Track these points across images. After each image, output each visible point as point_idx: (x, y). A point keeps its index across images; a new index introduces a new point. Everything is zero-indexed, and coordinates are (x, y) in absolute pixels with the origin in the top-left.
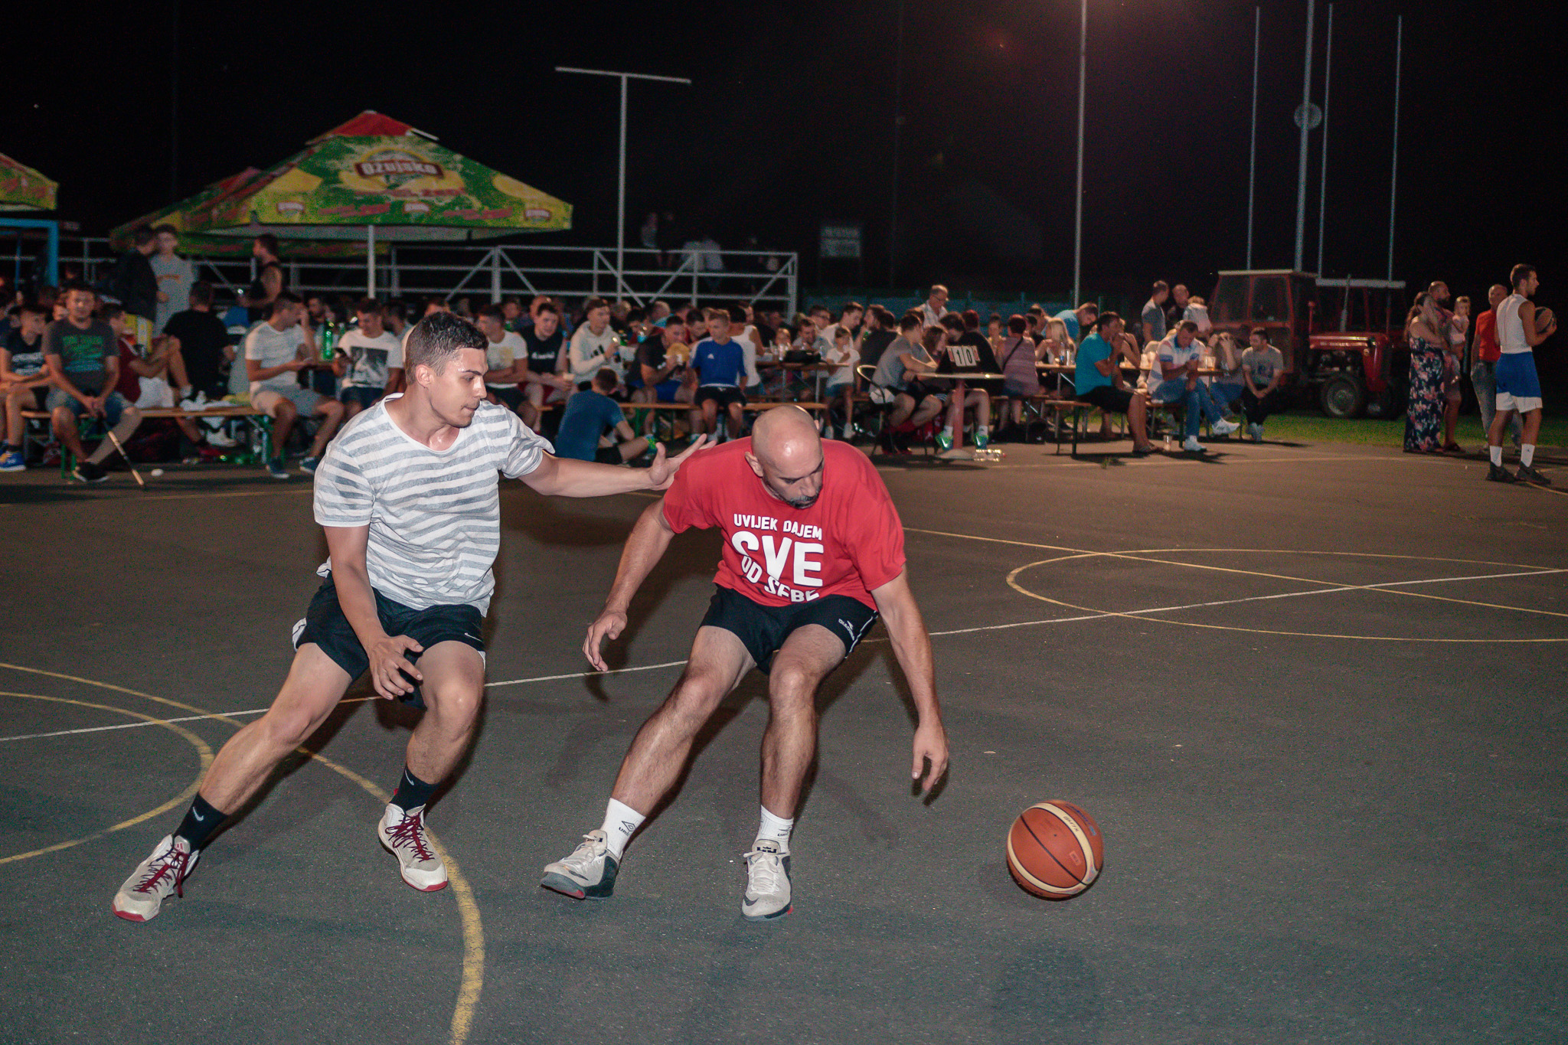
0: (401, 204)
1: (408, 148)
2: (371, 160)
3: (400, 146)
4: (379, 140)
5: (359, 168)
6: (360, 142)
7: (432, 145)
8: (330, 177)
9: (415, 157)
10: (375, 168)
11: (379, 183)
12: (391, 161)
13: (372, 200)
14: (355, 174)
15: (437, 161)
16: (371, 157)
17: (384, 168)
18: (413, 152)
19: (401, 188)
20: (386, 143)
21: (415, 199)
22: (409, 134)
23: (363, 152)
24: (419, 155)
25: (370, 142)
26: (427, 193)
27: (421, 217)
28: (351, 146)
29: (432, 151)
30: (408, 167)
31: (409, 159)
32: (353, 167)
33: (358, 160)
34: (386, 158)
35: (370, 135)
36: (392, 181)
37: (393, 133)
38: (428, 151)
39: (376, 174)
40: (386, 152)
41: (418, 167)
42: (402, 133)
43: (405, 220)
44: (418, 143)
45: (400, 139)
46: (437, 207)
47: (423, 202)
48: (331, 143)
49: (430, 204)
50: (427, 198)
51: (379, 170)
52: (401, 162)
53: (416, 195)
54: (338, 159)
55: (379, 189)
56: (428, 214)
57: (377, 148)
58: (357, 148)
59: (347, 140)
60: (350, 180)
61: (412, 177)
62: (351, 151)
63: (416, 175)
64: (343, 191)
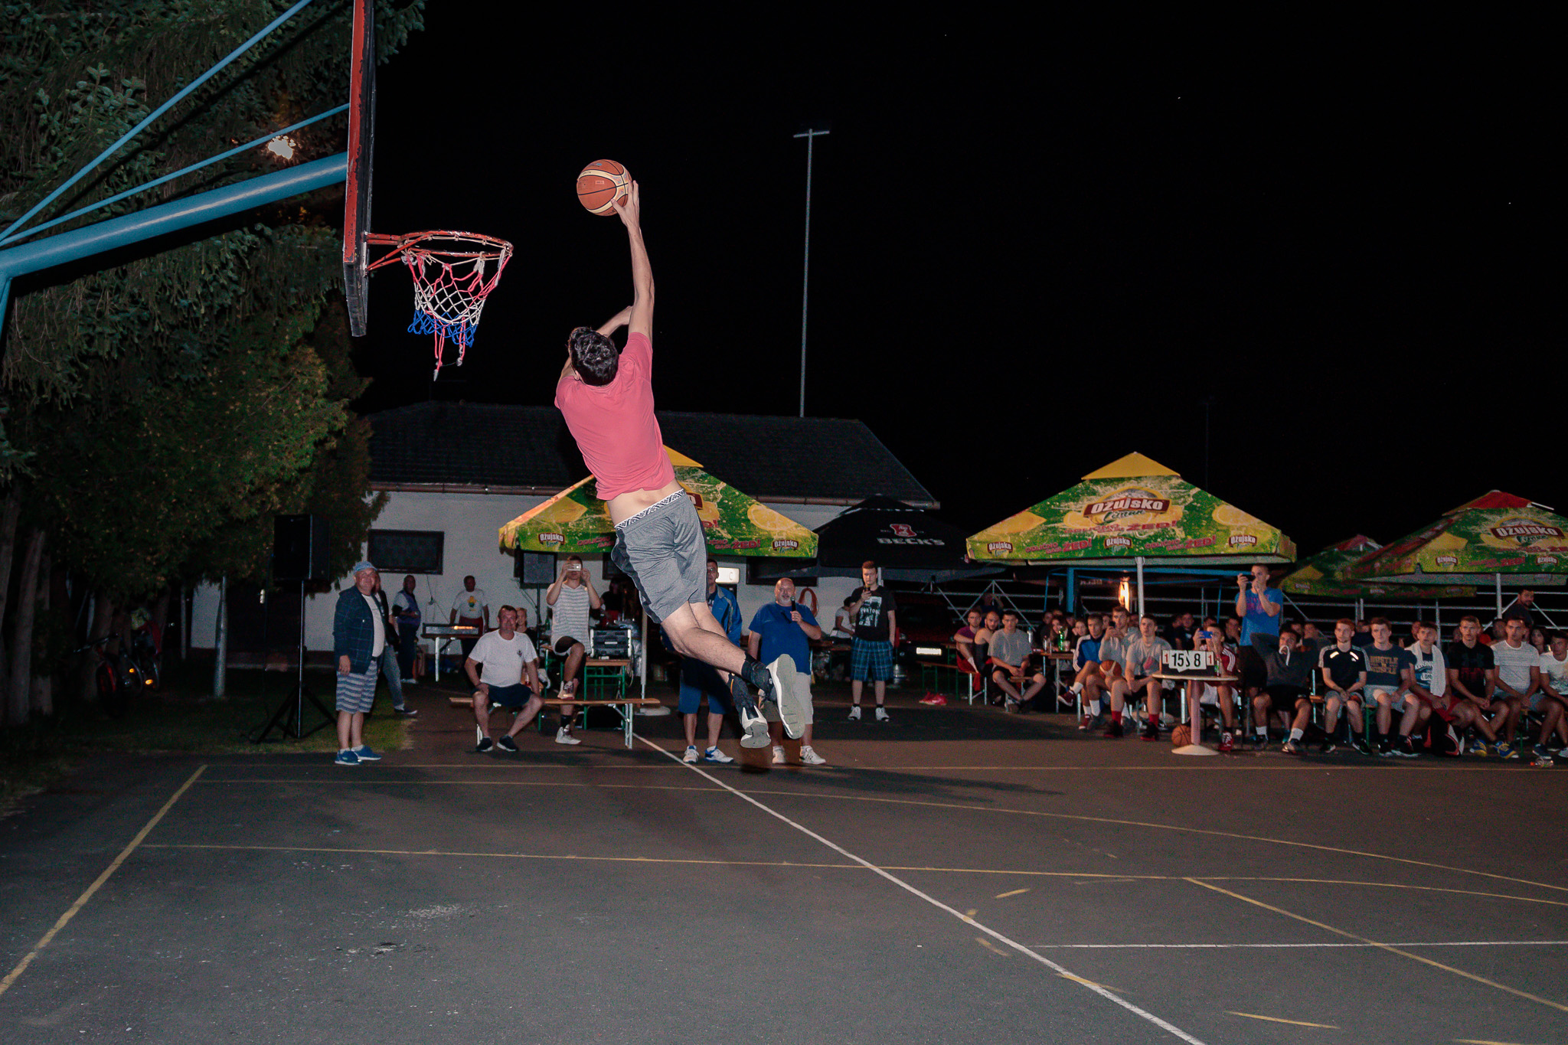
0: (1535, 558)
1: (1530, 516)
2: (1502, 525)
3: (1523, 516)
4: (1507, 511)
5: (1494, 531)
6: (1492, 513)
7: (1551, 514)
8: (1474, 539)
9: (1539, 523)
10: (1508, 532)
11: (1514, 542)
12: (1520, 526)
13: (1509, 554)
14: (1492, 536)
15: (1557, 526)
16: (1502, 524)
17: (1514, 531)
18: (1536, 519)
19: (1532, 546)
20: (1512, 513)
21: (1545, 554)
22: (1529, 506)
23: (1495, 520)
24: (1541, 521)
25: (1500, 513)
26: (1553, 549)
27: (1551, 567)
28: (1485, 516)
29: (1550, 518)
30: (1534, 530)
31: (1533, 524)
32: (1490, 532)
33: (1493, 526)
34: (1514, 524)
35: (1498, 507)
36: (1523, 540)
37: (1517, 506)
38: (1548, 518)
39: (1509, 536)
40: (1514, 520)
41: (1542, 531)
42: (1524, 505)
43: (1538, 570)
44: (1538, 512)
45: (1522, 510)
46: (1563, 559)
47: (1549, 556)
48: (1470, 514)
49: (1558, 558)
50: (1555, 553)
51: (1511, 533)
52: (1528, 527)
53: (1545, 551)
54: (1477, 525)
55: (1514, 547)
56: (1556, 565)
57: (1505, 517)
58: (1490, 517)
59: (1482, 512)
60: (1489, 540)
61: (1539, 538)
62: (1486, 520)
63: (1543, 536)
64: (1486, 549)
